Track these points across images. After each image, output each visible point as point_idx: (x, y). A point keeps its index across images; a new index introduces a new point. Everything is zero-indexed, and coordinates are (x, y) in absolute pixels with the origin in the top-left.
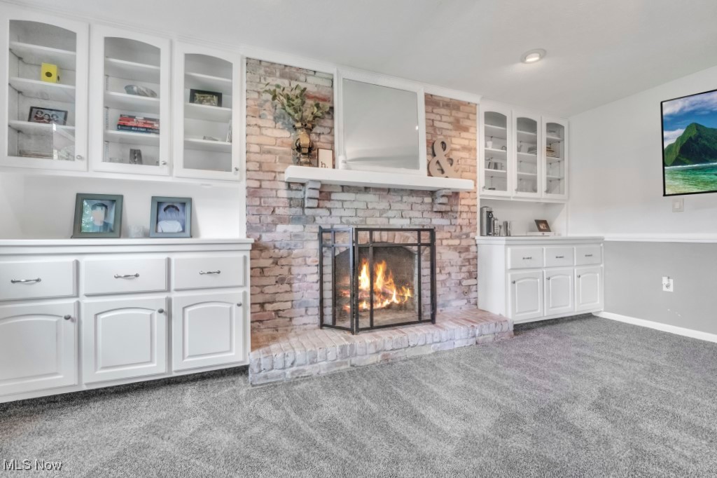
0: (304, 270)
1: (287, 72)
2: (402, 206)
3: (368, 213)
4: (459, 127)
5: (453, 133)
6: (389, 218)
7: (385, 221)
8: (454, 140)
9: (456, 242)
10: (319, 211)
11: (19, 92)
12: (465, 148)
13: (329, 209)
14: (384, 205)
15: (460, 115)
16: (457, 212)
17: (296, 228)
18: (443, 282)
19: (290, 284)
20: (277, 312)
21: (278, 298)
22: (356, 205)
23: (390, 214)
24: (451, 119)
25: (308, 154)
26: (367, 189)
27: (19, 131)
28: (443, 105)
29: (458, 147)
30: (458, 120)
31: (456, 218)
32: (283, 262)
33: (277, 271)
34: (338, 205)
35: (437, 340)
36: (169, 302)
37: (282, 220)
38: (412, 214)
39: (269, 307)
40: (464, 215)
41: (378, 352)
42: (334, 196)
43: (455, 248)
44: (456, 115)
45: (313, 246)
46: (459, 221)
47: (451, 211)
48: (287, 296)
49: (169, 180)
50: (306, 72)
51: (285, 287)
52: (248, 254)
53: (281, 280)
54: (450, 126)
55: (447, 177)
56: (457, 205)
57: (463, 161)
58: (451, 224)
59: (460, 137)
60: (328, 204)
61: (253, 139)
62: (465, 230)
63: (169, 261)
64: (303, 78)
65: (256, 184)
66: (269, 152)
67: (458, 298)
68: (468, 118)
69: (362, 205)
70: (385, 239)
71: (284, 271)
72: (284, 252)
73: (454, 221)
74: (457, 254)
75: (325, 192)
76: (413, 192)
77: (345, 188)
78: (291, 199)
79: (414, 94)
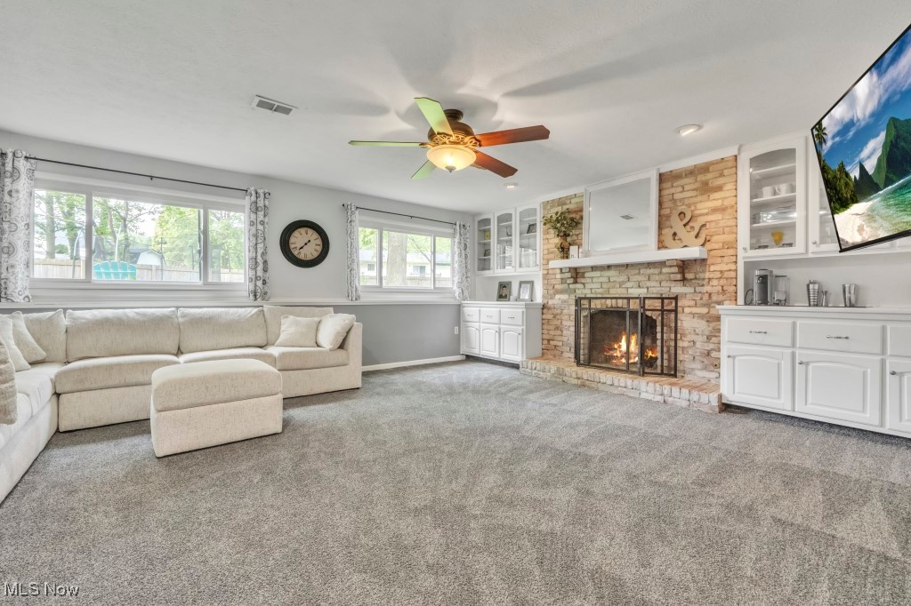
0: (567, 323)
1: (561, 202)
2: (639, 278)
3: (610, 285)
4: (706, 189)
5: (700, 198)
6: (627, 288)
7: (624, 291)
8: (699, 206)
9: (704, 310)
10: (578, 286)
11: (480, 246)
12: (715, 210)
13: (584, 284)
14: (623, 278)
15: (709, 176)
16: (704, 279)
17: (564, 297)
18: (686, 349)
19: (562, 331)
20: (555, 346)
21: (556, 338)
22: (602, 280)
23: (628, 285)
24: (697, 185)
25: (564, 252)
26: (609, 267)
27: (480, 260)
28: (686, 175)
29: (706, 211)
30: (706, 183)
31: (703, 285)
32: (558, 317)
33: (556, 322)
34: (589, 280)
36: (500, 329)
37: (558, 292)
38: (649, 284)
39: (551, 342)
40: (715, 282)
41: (579, 378)
42: (586, 275)
43: (701, 316)
44: (703, 179)
45: (572, 309)
46: (707, 288)
47: (696, 278)
48: (560, 338)
49: (515, 274)
50: (569, 198)
51: (559, 332)
52: (524, 310)
53: (557, 328)
54: (694, 193)
55: (686, 246)
56: (704, 272)
57: (713, 224)
58: (695, 292)
59: (709, 200)
60: (583, 280)
61: (546, 247)
62: (714, 298)
63: (500, 311)
64: (568, 202)
65: (545, 272)
66: (552, 253)
67: (705, 368)
68: (722, 175)
69: (605, 280)
70: (620, 305)
71: (559, 323)
72: (559, 311)
73: (698, 289)
74: (704, 323)
75: (576, 274)
76: (650, 265)
77: (594, 268)
78: (562, 279)
79: (648, 180)
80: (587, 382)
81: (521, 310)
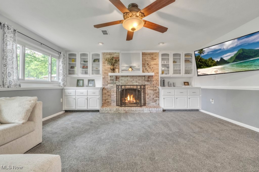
0: (113, 94)
1: (110, 54)
2: (136, 80)
3: (128, 82)
4: (153, 59)
5: (151, 61)
6: (133, 83)
7: (132, 83)
8: (151, 63)
9: (152, 88)
10: (117, 82)
11: (69, 64)
12: (155, 64)
13: (119, 81)
14: (132, 80)
15: (153, 56)
16: (152, 81)
17: (112, 85)
18: (148, 98)
19: (111, 96)
20: (108, 102)
21: (108, 99)
22: (125, 80)
23: (133, 82)
24: (151, 58)
25: (113, 70)
26: (127, 76)
27: (70, 70)
28: (148, 54)
29: (152, 64)
30: (152, 58)
31: (152, 82)
32: (109, 92)
33: (108, 94)
34: (121, 80)
35: (139, 110)
36: (87, 98)
37: (109, 83)
38: (139, 81)
39: (106, 101)
40: (155, 81)
41: (124, 111)
42: (120, 78)
43: (152, 90)
44: (152, 56)
45: (115, 89)
46: (153, 83)
47: (151, 80)
48: (110, 99)
49: (90, 77)
50: (114, 53)
51: (110, 97)
52: (100, 90)
53: (109, 96)
54: (150, 59)
55: (149, 72)
56: (152, 79)
57: (154, 68)
58: (150, 84)
59: (153, 62)
60: (119, 80)
61: (104, 68)
62: (155, 85)
63: (87, 91)
64: (113, 54)
65: (104, 77)
66: (107, 70)
67: (153, 102)
68: (156, 56)
69: (126, 80)
70: (132, 87)
71: (109, 94)
72: (109, 90)
73: (151, 83)
74: (152, 91)
75: (117, 78)
76: (139, 76)
77: (122, 76)
78: (111, 79)
79: (139, 53)
80: (127, 111)
81: (99, 90)
